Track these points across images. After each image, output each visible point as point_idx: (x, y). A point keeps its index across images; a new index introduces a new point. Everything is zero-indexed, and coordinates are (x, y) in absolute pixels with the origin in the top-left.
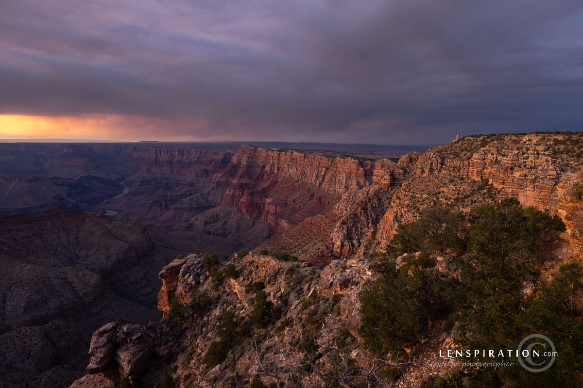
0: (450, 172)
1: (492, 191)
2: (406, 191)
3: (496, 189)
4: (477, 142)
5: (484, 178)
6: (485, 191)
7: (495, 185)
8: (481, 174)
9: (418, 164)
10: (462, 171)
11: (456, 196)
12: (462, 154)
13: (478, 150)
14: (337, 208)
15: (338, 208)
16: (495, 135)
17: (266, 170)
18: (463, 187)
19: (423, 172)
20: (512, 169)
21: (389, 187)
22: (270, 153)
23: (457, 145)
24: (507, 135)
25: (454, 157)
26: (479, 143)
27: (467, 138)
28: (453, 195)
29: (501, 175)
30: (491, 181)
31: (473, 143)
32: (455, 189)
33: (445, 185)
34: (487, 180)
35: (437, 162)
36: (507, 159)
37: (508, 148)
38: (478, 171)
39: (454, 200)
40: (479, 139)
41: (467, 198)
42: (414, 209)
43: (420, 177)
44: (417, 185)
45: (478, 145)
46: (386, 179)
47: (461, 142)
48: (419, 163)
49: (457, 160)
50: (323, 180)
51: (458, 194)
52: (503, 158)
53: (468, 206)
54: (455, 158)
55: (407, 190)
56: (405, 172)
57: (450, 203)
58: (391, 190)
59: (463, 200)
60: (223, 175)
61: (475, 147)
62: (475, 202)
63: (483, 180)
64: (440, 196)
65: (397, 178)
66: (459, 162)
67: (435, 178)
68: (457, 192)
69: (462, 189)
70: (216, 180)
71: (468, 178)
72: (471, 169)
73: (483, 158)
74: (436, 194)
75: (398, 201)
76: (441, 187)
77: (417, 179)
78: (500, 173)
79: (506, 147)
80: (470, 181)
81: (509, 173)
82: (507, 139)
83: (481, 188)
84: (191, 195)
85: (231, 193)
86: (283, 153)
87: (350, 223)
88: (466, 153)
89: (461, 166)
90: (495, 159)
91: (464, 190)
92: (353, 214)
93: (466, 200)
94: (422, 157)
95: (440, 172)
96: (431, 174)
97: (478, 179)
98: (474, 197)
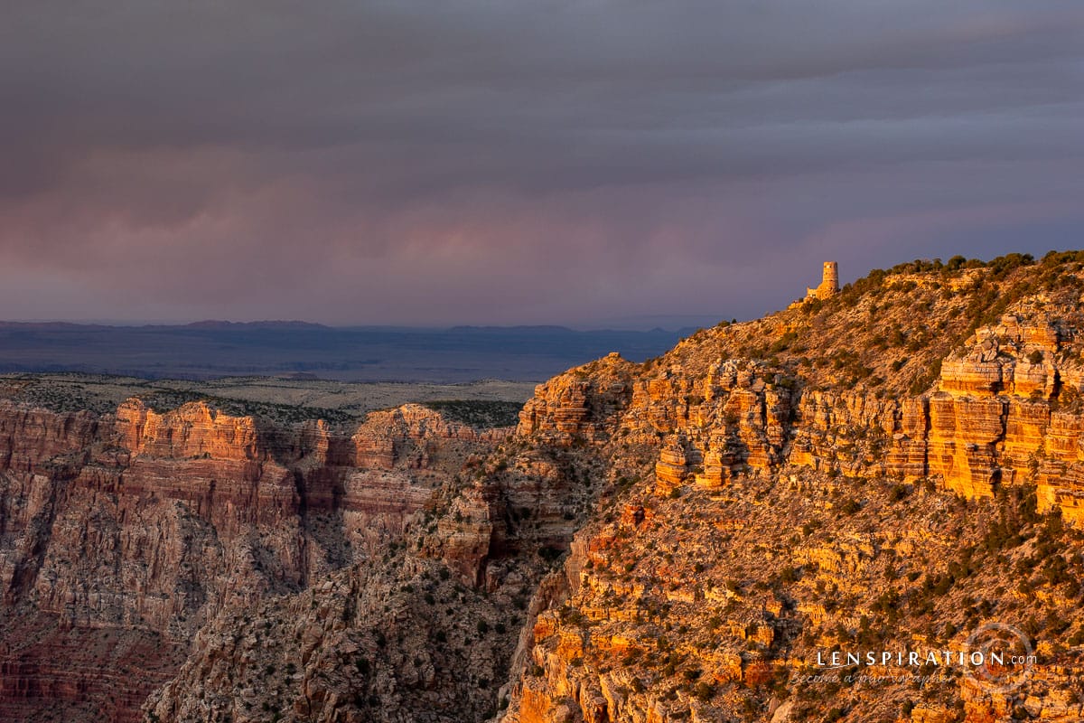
0: (833, 458)
1: (1063, 547)
2: (612, 577)
4: (949, 295)
5: (1005, 483)
6: (1027, 550)
8: (991, 461)
9: (632, 424)
10: (894, 451)
11: (881, 586)
12: (883, 364)
13: (958, 341)
16: (1029, 259)
18: (911, 534)
19: (692, 465)
21: (485, 562)
23: (848, 315)
25: (842, 383)
26: (957, 302)
27: (892, 280)
28: (867, 581)
30: (1052, 499)
31: (928, 305)
32: (868, 550)
33: (816, 529)
35: (758, 409)
38: (976, 449)
39: (876, 607)
40: (955, 284)
41: (944, 591)
42: (671, 673)
43: (676, 494)
44: (667, 540)
45: (955, 313)
46: (469, 520)
47: (866, 301)
48: (636, 418)
49: (863, 395)
50: (39, 549)
51: (892, 575)
53: (953, 632)
54: (850, 387)
55: (617, 568)
56: (568, 475)
57: (853, 624)
58: (500, 578)
59: (923, 601)
61: (943, 325)
63: (1005, 493)
64: (795, 592)
65: (526, 513)
66: (872, 404)
67: (759, 497)
68: (882, 563)
69: (903, 548)
71: (932, 488)
72: (937, 440)
73: (995, 377)
74: (775, 583)
75: (571, 635)
76: (795, 541)
77: (665, 507)
80: (938, 504)
83: (1002, 536)
88: (902, 354)
89: (888, 425)
90: (1051, 381)
91: (919, 553)
93: (939, 603)
94: (653, 384)
95: (782, 460)
96: (735, 474)
97: (975, 489)
98: (980, 585)
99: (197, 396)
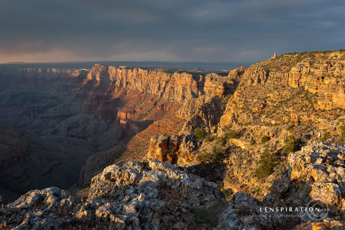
0: (274, 81)
1: (308, 95)
2: (240, 97)
3: (312, 93)
4: (294, 58)
5: (300, 86)
6: (303, 95)
7: (310, 90)
8: (298, 83)
9: (244, 76)
10: (283, 81)
11: (280, 100)
12: (282, 68)
13: (294, 65)
14: (179, 112)
15: (181, 113)
16: (307, 52)
17: (116, 84)
18: (285, 92)
19: (253, 81)
20: (323, 78)
21: (222, 95)
22: (118, 70)
23: (278, 61)
24: (317, 52)
25: (276, 71)
26: (295, 59)
27: (285, 56)
28: (278, 99)
29: (315, 83)
30: (307, 88)
31: (290, 59)
32: (278, 95)
33: (270, 91)
34: (303, 88)
35: (263, 74)
36: (319, 71)
37: (319, 62)
38: (296, 80)
39: (279, 103)
40: (295, 56)
42: (248, 110)
44: (248, 92)
45: (295, 60)
46: (221, 89)
47: (281, 58)
48: (245, 75)
49: (279, 72)
50: (164, 91)
51: (281, 98)
52: (316, 70)
53: (290, 106)
54: (277, 71)
56: (235, 83)
57: (275, 105)
58: (225, 97)
60: (81, 89)
61: (292, 62)
62: (296, 103)
63: (300, 87)
64: (267, 100)
65: (229, 88)
66: (280, 74)
67: (262, 87)
68: (280, 96)
69: (283, 94)
70: (76, 93)
71: (289, 86)
72: (290, 79)
73: (300, 70)
74: (264, 99)
75: (234, 105)
76: (267, 93)
77: (249, 88)
78: (313, 81)
79: (317, 62)
80: (289, 88)
81: (320, 81)
82: (317, 55)
83: (299, 93)
84: (54, 106)
85: (89, 103)
86: (130, 70)
87: (194, 124)
88: (286, 67)
89: (282, 77)
90: (309, 71)
91: (286, 95)
92: (196, 116)
93: (288, 102)
94: (248, 71)
95: (266, 82)
96: (259, 83)
97: (295, 86)
98: (295, 100)
99: (184, 72)
